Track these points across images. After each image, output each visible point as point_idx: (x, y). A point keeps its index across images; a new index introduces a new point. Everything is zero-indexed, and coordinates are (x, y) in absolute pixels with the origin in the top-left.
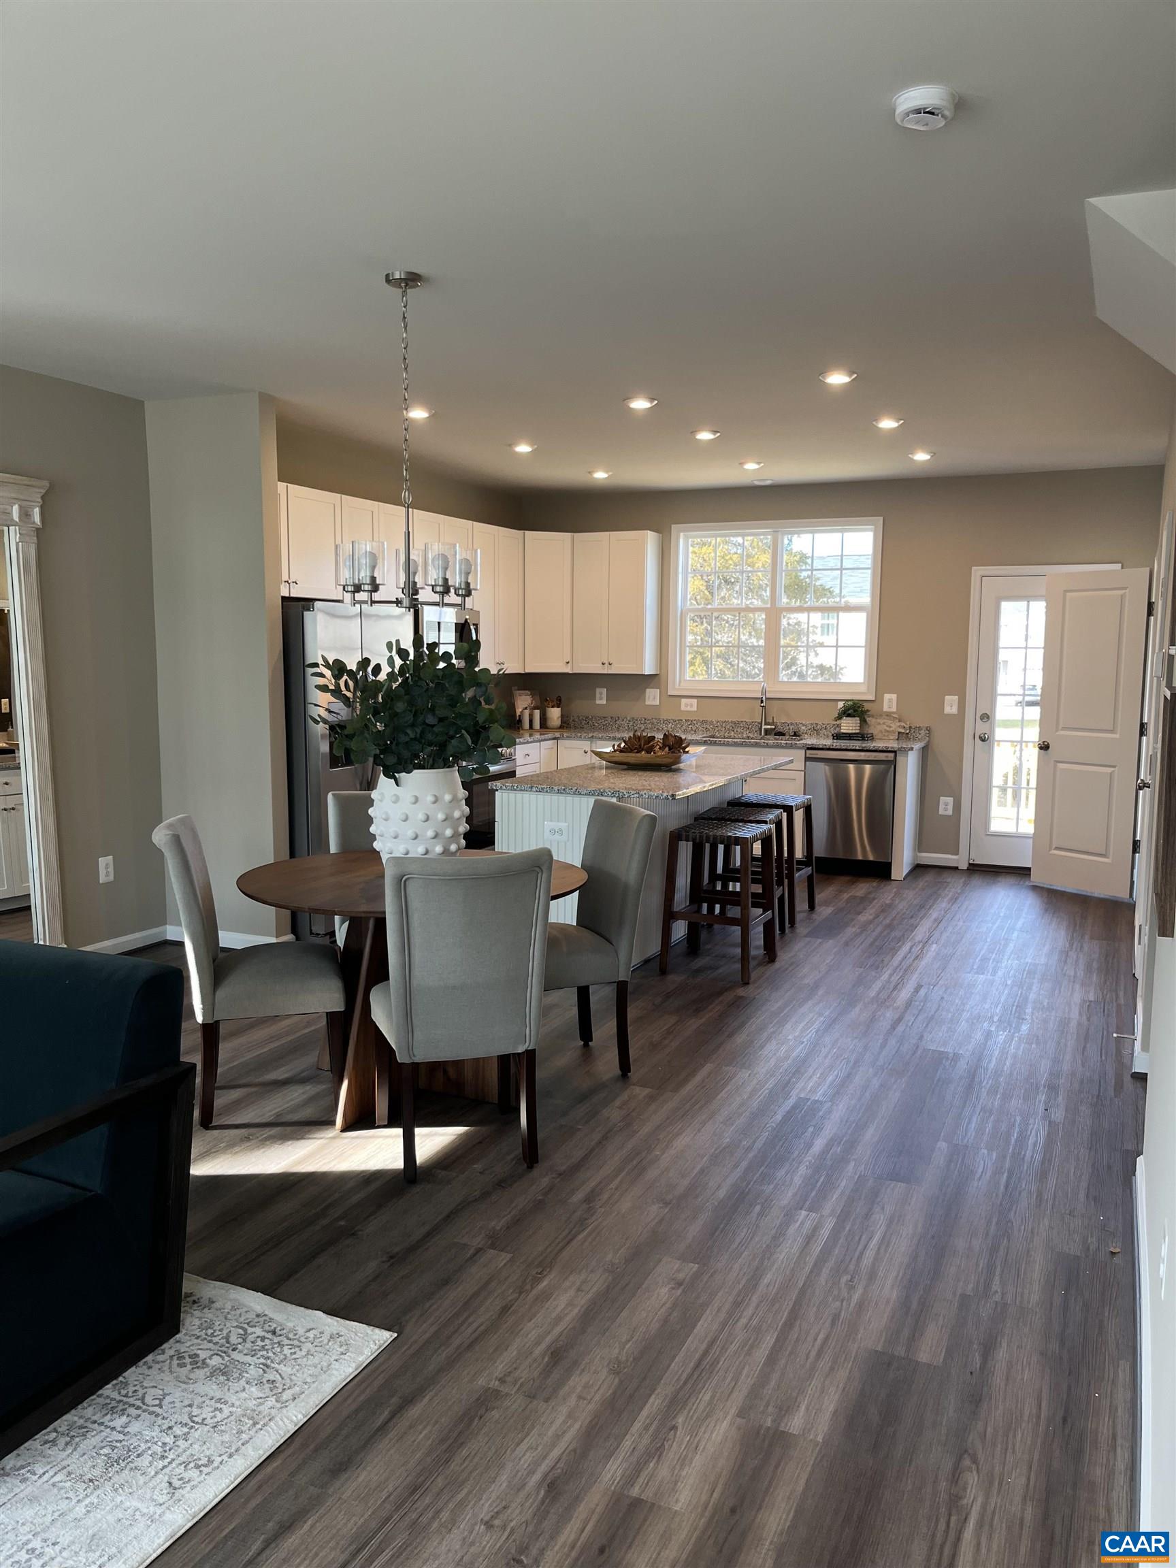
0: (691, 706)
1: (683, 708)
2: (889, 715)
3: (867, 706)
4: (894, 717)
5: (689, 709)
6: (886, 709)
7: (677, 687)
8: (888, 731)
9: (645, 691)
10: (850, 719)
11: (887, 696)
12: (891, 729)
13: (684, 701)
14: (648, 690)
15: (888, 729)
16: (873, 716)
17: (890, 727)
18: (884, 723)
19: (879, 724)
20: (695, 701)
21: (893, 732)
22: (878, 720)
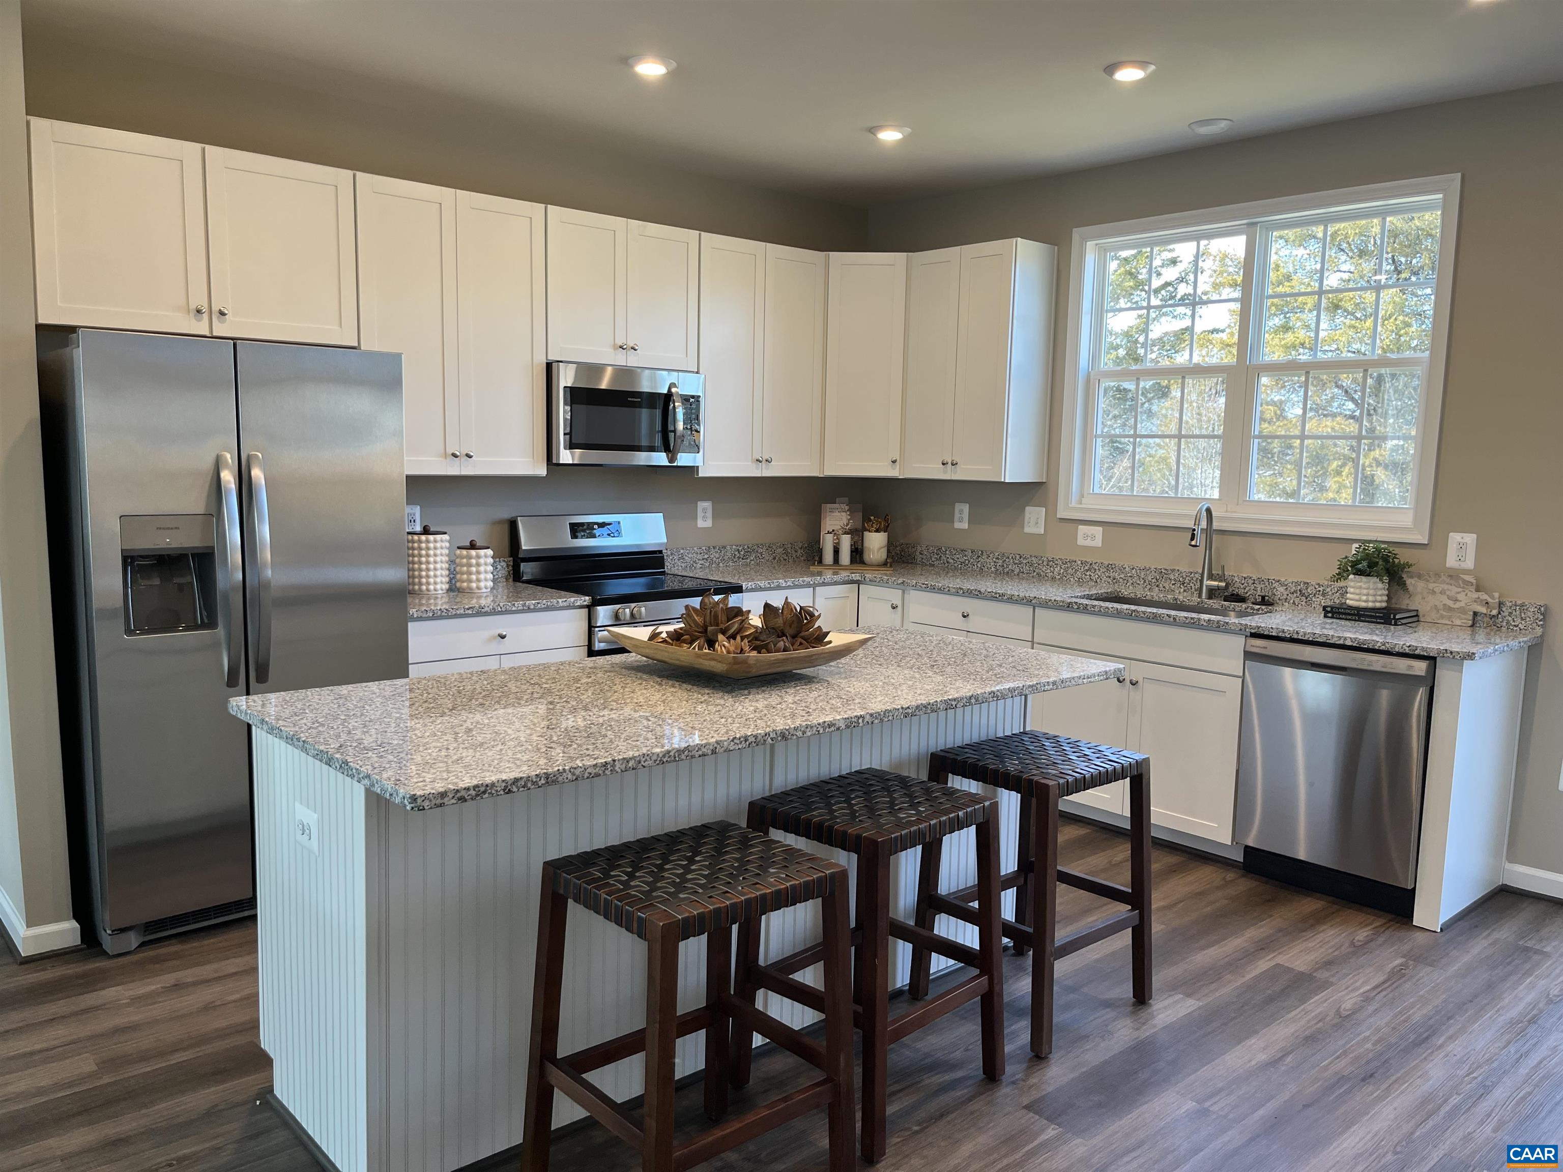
0: (1093, 537)
1: (1081, 541)
2: (1454, 576)
3: (1403, 556)
4: (1465, 581)
5: (1089, 543)
6: (1451, 561)
7: (1074, 504)
8: (1450, 609)
9: (1023, 510)
10: (1364, 578)
11: (1455, 538)
12: (1457, 605)
13: (1082, 529)
14: (1028, 509)
15: (1450, 603)
16: (1419, 576)
17: (1456, 600)
18: (1442, 592)
19: (1434, 592)
20: (1098, 531)
21: (1463, 611)
22: (1431, 586)
